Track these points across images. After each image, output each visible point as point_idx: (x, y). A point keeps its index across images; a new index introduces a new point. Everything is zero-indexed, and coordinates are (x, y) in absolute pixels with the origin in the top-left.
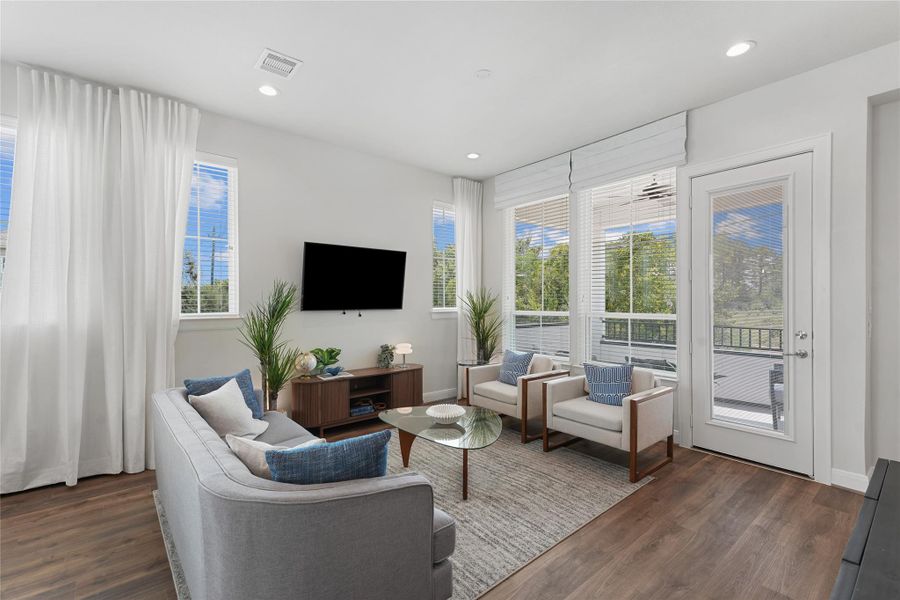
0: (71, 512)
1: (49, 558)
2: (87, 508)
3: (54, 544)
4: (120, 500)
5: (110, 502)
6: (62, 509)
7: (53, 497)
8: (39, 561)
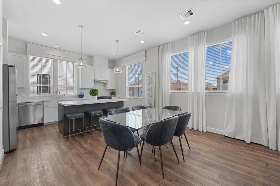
0: (249, 152)
1: (245, 163)
2: (254, 153)
3: (245, 160)
4: (267, 156)
5: (263, 155)
6: (246, 149)
7: (242, 144)
8: (242, 162)
